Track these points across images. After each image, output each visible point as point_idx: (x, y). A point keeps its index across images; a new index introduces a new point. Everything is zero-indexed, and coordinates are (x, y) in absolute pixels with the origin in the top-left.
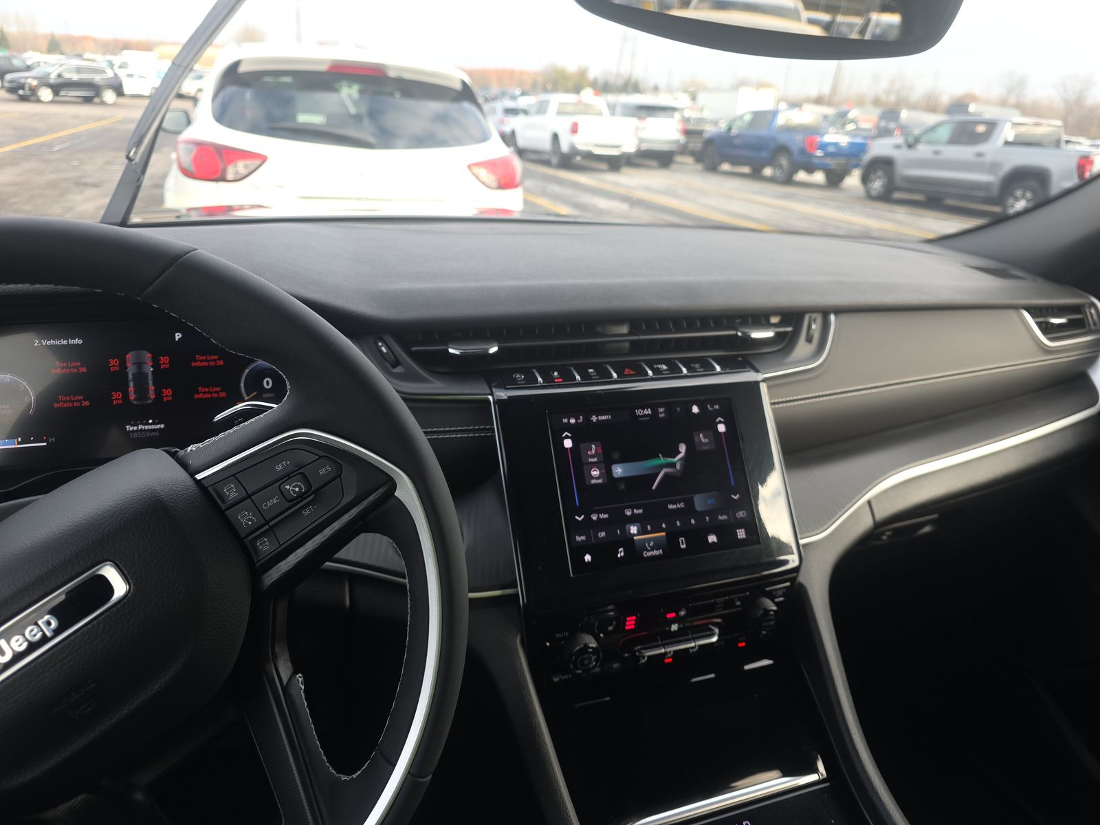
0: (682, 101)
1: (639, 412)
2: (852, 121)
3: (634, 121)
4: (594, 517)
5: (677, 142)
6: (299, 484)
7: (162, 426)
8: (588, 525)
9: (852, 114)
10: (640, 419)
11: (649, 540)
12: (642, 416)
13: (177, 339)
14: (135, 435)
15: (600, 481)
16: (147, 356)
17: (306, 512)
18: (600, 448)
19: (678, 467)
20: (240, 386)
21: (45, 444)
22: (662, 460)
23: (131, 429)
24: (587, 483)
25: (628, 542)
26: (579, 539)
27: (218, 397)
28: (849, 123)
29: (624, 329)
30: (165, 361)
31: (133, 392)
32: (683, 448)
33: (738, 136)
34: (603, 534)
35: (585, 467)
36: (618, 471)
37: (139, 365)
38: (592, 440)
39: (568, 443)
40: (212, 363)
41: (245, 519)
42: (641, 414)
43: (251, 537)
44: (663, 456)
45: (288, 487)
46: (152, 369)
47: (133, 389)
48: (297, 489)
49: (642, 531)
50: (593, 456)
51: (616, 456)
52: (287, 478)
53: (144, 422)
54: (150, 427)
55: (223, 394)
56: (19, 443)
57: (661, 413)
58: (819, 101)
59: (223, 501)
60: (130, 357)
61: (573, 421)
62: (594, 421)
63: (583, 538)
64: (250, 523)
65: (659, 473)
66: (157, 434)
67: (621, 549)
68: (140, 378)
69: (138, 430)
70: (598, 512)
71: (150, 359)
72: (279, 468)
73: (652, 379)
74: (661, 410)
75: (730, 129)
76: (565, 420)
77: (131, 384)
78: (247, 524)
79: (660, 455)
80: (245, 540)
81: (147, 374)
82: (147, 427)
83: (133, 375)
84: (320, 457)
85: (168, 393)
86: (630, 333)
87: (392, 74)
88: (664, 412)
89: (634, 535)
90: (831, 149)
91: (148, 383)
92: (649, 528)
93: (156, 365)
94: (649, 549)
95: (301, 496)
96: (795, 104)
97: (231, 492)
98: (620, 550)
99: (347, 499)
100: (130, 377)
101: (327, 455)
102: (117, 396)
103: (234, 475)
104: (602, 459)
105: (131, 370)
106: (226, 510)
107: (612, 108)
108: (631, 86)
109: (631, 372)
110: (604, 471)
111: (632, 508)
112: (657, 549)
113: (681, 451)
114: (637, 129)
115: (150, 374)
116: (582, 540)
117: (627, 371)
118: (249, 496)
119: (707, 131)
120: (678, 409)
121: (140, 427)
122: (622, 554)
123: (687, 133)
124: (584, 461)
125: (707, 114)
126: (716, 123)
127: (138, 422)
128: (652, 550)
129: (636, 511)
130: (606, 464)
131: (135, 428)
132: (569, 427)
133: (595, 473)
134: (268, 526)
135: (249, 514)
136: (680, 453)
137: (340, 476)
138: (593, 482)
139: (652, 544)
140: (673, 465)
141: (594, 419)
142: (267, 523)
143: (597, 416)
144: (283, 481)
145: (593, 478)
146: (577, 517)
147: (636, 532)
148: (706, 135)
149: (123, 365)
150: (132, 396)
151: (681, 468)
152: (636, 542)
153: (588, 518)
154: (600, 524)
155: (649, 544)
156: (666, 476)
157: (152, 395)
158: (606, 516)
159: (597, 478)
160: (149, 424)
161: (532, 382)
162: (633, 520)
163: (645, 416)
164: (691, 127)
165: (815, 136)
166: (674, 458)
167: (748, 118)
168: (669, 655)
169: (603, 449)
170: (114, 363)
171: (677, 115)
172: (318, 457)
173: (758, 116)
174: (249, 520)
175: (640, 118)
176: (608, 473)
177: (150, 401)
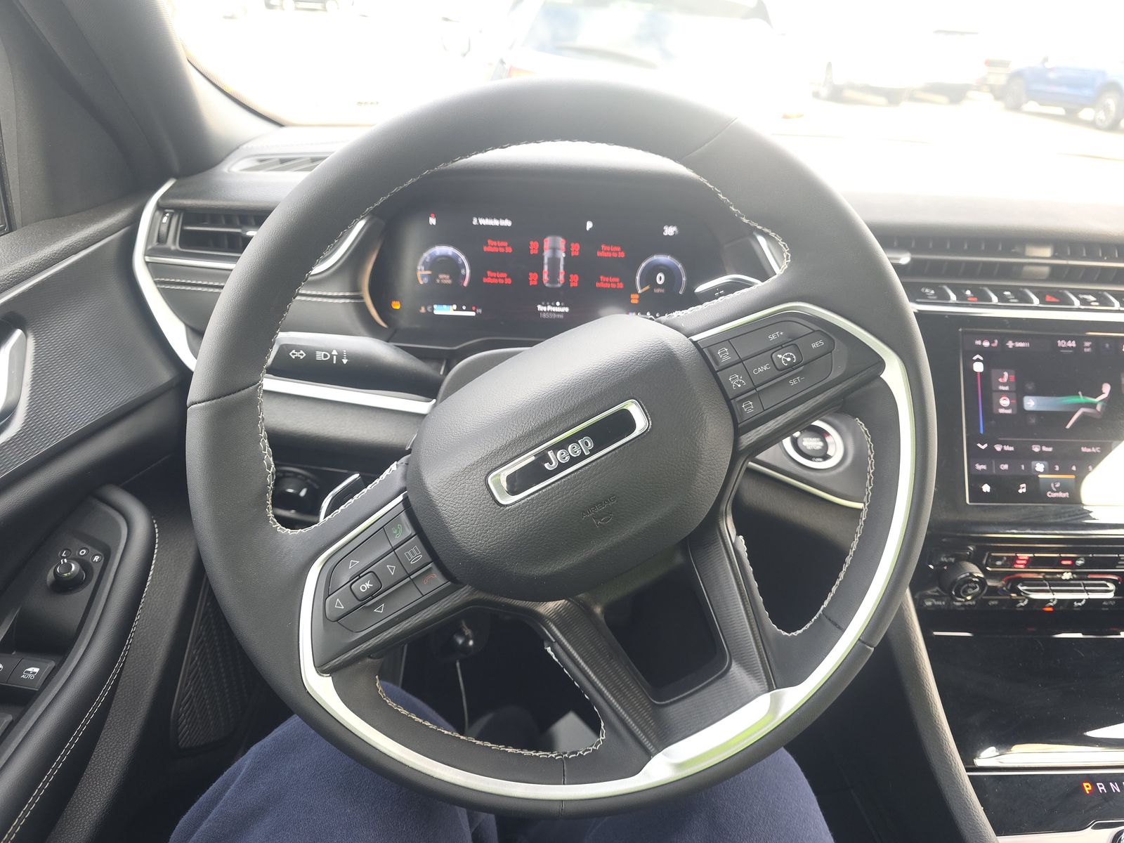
1: (1061, 343)
4: (998, 448)
5: (976, 74)
6: (791, 354)
7: (567, 310)
8: (990, 455)
10: (1062, 351)
11: (1055, 481)
12: (1065, 348)
13: (588, 229)
14: (544, 315)
15: (1009, 411)
16: (561, 242)
17: (793, 382)
18: (1013, 377)
19: (1099, 408)
20: (635, 278)
21: (474, 314)
22: (1082, 399)
23: (542, 308)
24: (995, 411)
25: (1032, 479)
26: (979, 467)
27: (616, 288)
29: (1047, 252)
30: (576, 249)
32: (1106, 388)
33: (1055, 69)
34: (1005, 467)
35: (995, 395)
36: (1030, 403)
37: (554, 250)
38: (1005, 368)
39: (978, 367)
40: (615, 255)
41: (736, 381)
42: (1063, 346)
43: (738, 399)
44: (1083, 395)
45: (780, 356)
46: (564, 255)
47: (546, 272)
48: (789, 359)
49: (1049, 470)
50: (1004, 384)
51: (1030, 387)
52: (780, 347)
53: (553, 304)
54: (557, 309)
55: (621, 286)
56: (454, 311)
57: (1087, 347)
59: (717, 363)
60: (548, 241)
61: (986, 344)
62: (1011, 347)
63: (984, 467)
64: (739, 386)
65: (1075, 412)
66: (562, 316)
67: (1024, 485)
68: (554, 261)
69: (547, 311)
70: (1003, 443)
71: (564, 246)
72: (772, 337)
73: (1079, 310)
74: (1087, 344)
76: (978, 342)
77: (546, 267)
78: (736, 386)
79: (1080, 393)
80: (732, 401)
81: (559, 260)
82: (554, 309)
83: (548, 259)
84: (814, 331)
85: (575, 280)
86: (1053, 257)
88: (1091, 346)
89: (1040, 473)
91: (559, 268)
92: (1057, 468)
93: (568, 251)
94: (1054, 489)
95: (792, 366)
97: (725, 355)
98: (1022, 486)
99: (834, 375)
100: (546, 260)
101: (821, 329)
102: (533, 277)
103: (728, 340)
104: (1014, 389)
105: (547, 254)
106: (718, 371)
109: (1054, 300)
110: (1014, 401)
111: (1041, 444)
112: (1063, 492)
113: (1104, 391)
115: (562, 260)
116: (983, 470)
117: (1048, 298)
118: (741, 361)
120: (1107, 345)
121: (549, 308)
122: (1024, 490)
124: (994, 388)
127: (548, 303)
128: (1058, 492)
129: (1045, 449)
130: (1018, 394)
131: (545, 309)
132: (981, 350)
133: (1005, 402)
134: (755, 390)
135: (739, 377)
136: (1102, 393)
137: (831, 352)
138: (1002, 411)
139: (1058, 485)
140: (1093, 406)
141: (1010, 344)
142: (755, 388)
143: (1014, 342)
144: (774, 350)
145: (1002, 407)
146: (979, 445)
147: (1042, 470)
148: (1014, 68)
149: (541, 250)
150: (545, 277)
151: (1102, 409)
152: (1040, 480)
153: (991, 448)
154: (1004, 456)
155: (1055, 485)
156: (1084, 416)
157: (561, 279)
158: (1011, 449)
159: (1006, 408)
160: (556, 306)
161: (943, 298)
162: (1040, 457)
163: (1068, 348)
166: (1095, 398)
168: (1051, 604)
169: (1016, 379)
170: (534, 245)
172: (811, 331)
174: (739, 383)
176: (1019, 404)
177: (559, 285)
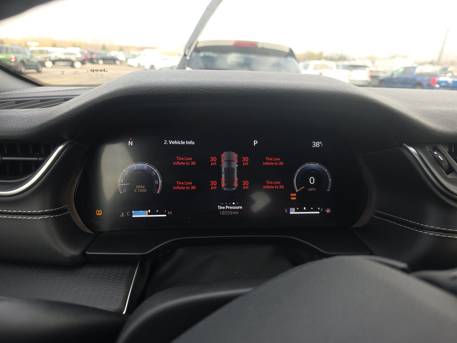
0: (368, 63)
2: (450, 72)
3: (347, 72)
5: (367, 81)
7: (241, 207)
9: (450, 69)
13: (255, 145)
14: (224, 213)
16: (234, 156)
20: (293, 181)
21: (165, 216)
23: (221, 208)
27: (278, 189)
28: (448, 73)
30: (246, 159)
31: (224, 181)
33: (396, 78)
37: (229, 162)
40: (276, 164)
46: (237, 166)
47: (224, 180)
53: (230, 203)
54: (233, 208)
55: (282, 187)
56: (149, 214)
58: (432, 63)
60: (224, 156)
66: (237, 213)
68: (229, 171)
69: (225, 210)
71: (236, 159)
75: (392, 75)
77: (223, 175)
81: (233, 169)
82: (231, 208)
83: (225, 169)
85: (246, 184)
87: (260, 46)
90: (443, 84)
91: (234, 176)
93: (240, 163)
96: (422, 64)
100: (223, 170)
102: (214, 183)
105: (224, 165)
107: (338, 67)
108: (342, 58)
114: (350, 75)
115: (236, 169)
119: (380, 76)
121: (227, 207)
123: (372, 77)
125: (380, 69)
126: (384, 72)
127: (226, 204)
131: (224, 208)
148: (381, 78)
149: (219, 162)
150: (223, 184)
157: (236, 184)
160: (232, 205)
164: (374, 74)
165: (436, 78)
167: (401, 70)
170: (213, 159)
171: (367, 69)
173: (406, 69)
175: (351, 70)
177: (234, 189)
